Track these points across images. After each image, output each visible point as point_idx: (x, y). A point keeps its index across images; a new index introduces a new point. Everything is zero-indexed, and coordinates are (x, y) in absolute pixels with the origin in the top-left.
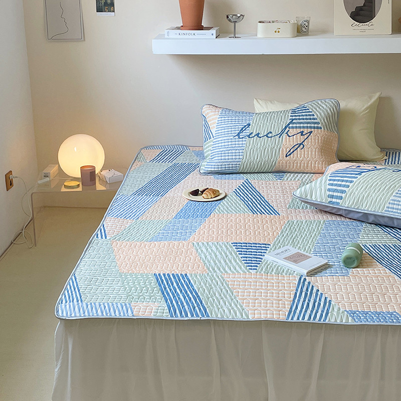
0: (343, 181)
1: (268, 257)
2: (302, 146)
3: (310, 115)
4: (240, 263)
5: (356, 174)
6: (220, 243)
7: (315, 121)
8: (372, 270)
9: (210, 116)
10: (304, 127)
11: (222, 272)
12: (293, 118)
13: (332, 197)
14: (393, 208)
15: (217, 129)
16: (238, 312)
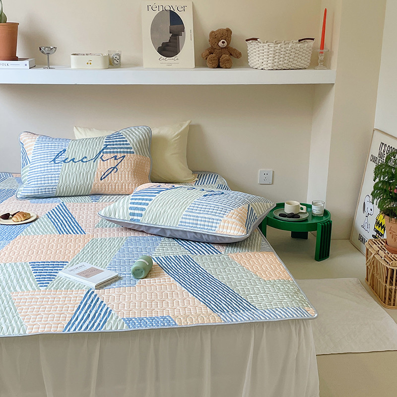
0: (143, 199)
1: (62, 274)
2: (115, 169)
3: (123, 141)
4: (32, 282)
5: (156, 193)
6: (18, 264)
7: (128, 146)
8: (157, 280)
9: (27, 143)
10: (117, 152)
11: (11, 291)
12: (108, 143)
13: (133, 214)
14: (186, 223)
15: (34, 155)
16: (16, 329)
